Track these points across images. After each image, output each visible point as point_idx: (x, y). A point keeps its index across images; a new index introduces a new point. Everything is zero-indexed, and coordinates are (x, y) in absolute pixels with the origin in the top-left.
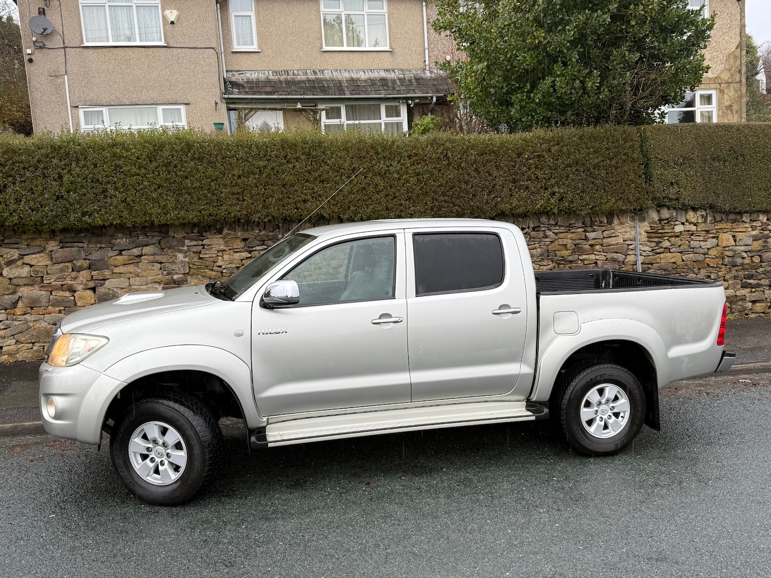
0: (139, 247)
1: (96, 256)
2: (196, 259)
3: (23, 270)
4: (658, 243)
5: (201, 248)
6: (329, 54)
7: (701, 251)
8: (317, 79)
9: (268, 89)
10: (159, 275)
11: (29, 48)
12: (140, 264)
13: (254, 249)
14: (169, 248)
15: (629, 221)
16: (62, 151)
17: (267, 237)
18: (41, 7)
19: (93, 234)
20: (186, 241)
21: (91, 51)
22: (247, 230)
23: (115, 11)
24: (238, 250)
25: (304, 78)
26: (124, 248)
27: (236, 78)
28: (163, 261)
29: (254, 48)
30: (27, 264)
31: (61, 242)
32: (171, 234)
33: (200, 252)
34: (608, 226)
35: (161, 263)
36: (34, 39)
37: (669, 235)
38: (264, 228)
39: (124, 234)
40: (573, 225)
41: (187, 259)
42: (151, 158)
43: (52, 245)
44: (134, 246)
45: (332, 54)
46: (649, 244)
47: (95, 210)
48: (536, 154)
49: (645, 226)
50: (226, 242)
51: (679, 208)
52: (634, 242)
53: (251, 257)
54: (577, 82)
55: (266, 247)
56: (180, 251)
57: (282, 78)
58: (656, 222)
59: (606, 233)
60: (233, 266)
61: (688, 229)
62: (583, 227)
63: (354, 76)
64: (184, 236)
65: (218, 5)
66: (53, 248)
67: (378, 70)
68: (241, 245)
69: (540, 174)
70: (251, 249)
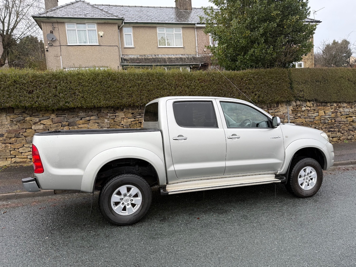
0: (89, 117)
1: (71, 120)
2: (112, 122)
3: (40, 126)
4: (296, 114)
5: (114, 117)
6: (160, 48)
7: (312, 117)
8: (156, 58)
9: (138, 61)
10: (97, 128)
11: (47, 46)
12: (89, 124)
13: (136, 117)
14: (102, 117)
15: (285, 106)
16: (57, 76)
17: (142, 112)
18: (51, 30)
19: (70, 111)
20: (109, 114)
21: (70, 47)
22: (133, 110)
23: (79, 32)
24: (130, 118)
25: (151, 57)
26: (83, 117)
27: (126, 57)
28: (99, 122)
29: (132, 46)
30: (42, 124)
31: (56, 115)
32: (102, 111)
33: (114, 119)
34: (277, 108)
35: (98, 123)
36: (49, 42)
37: (300, 111)
38: (141, 109)
39: (83, 111)
40: (263, 107)
41: (109, 122)
42: (94, 80)
43: (53, 116)
44: (87, 116)
45: (162, 49)
46: (293, 115)
47: (71, 101)
48: (249, 79)
49: (291, 108)
50: (125, 115)
51: (304, 101)
52: (287, 114)
53: (135, 121)
54: (264, 50)
55: (141, 116)
56: (106, 118)
57: (143, 57)
58: (295, 106)
59: (276, 110)
60: (128, 124)
61: (307, 109)
62: (267, 108)
63: (170, 57)
64: (108, 112)
65: (119, 30)
66: (53, 117)
67: (179, 54)
68: (131, 115)
69: (250, 87)
70: (135, 117)
